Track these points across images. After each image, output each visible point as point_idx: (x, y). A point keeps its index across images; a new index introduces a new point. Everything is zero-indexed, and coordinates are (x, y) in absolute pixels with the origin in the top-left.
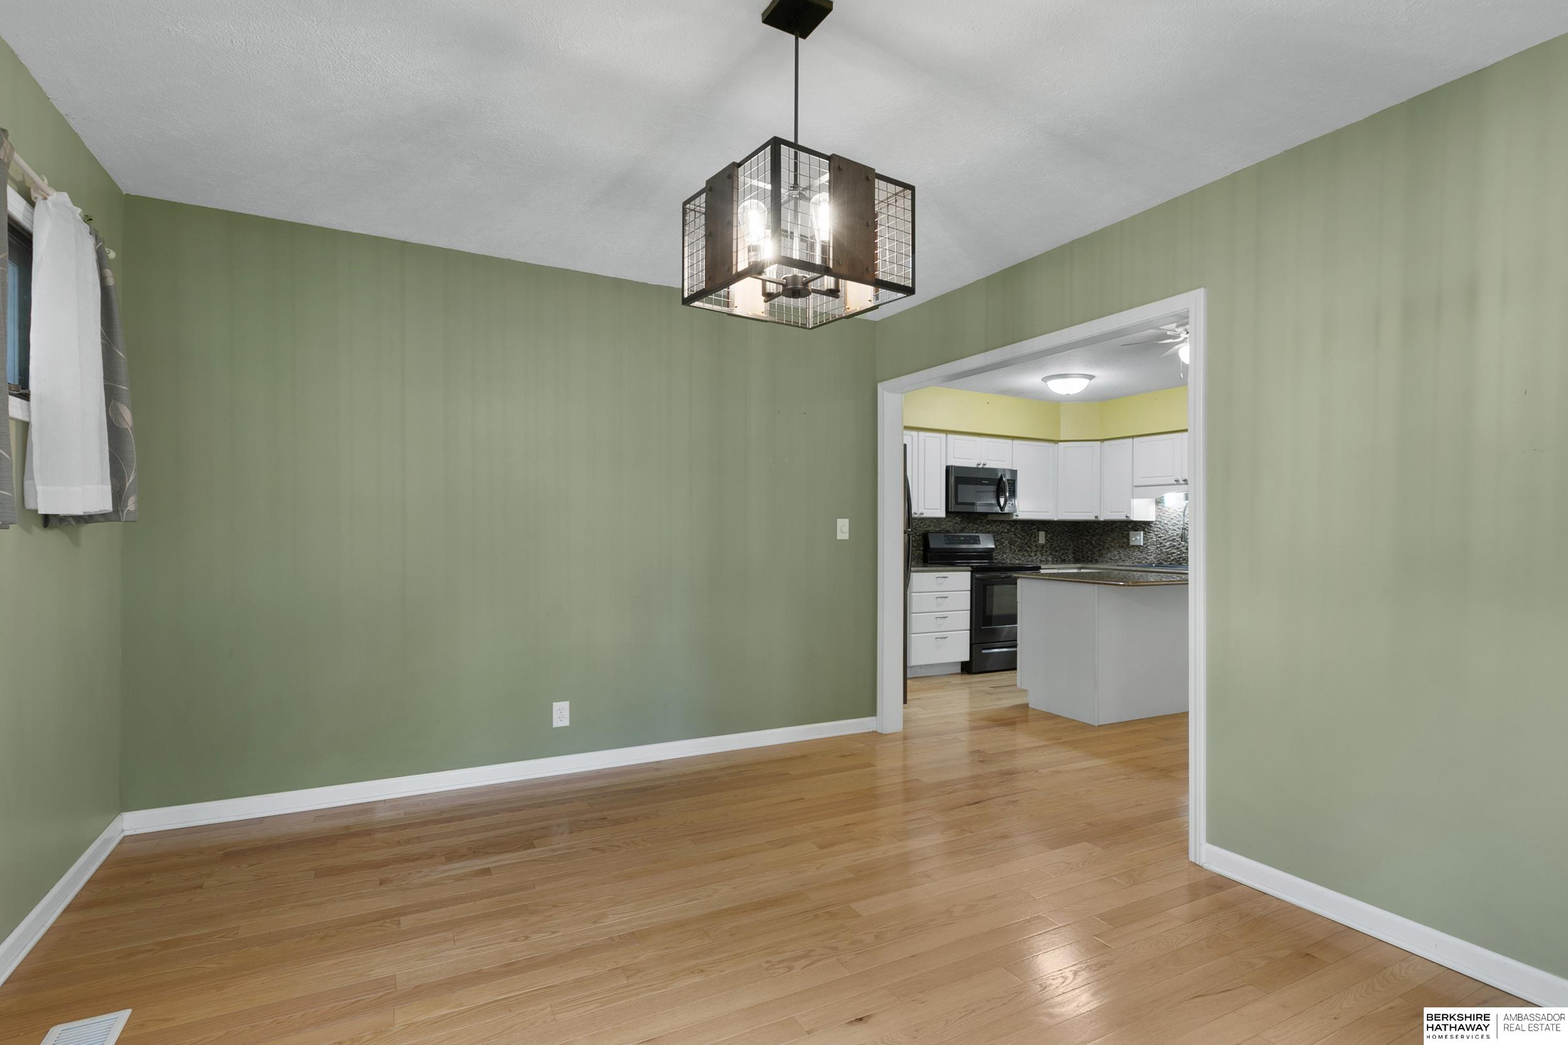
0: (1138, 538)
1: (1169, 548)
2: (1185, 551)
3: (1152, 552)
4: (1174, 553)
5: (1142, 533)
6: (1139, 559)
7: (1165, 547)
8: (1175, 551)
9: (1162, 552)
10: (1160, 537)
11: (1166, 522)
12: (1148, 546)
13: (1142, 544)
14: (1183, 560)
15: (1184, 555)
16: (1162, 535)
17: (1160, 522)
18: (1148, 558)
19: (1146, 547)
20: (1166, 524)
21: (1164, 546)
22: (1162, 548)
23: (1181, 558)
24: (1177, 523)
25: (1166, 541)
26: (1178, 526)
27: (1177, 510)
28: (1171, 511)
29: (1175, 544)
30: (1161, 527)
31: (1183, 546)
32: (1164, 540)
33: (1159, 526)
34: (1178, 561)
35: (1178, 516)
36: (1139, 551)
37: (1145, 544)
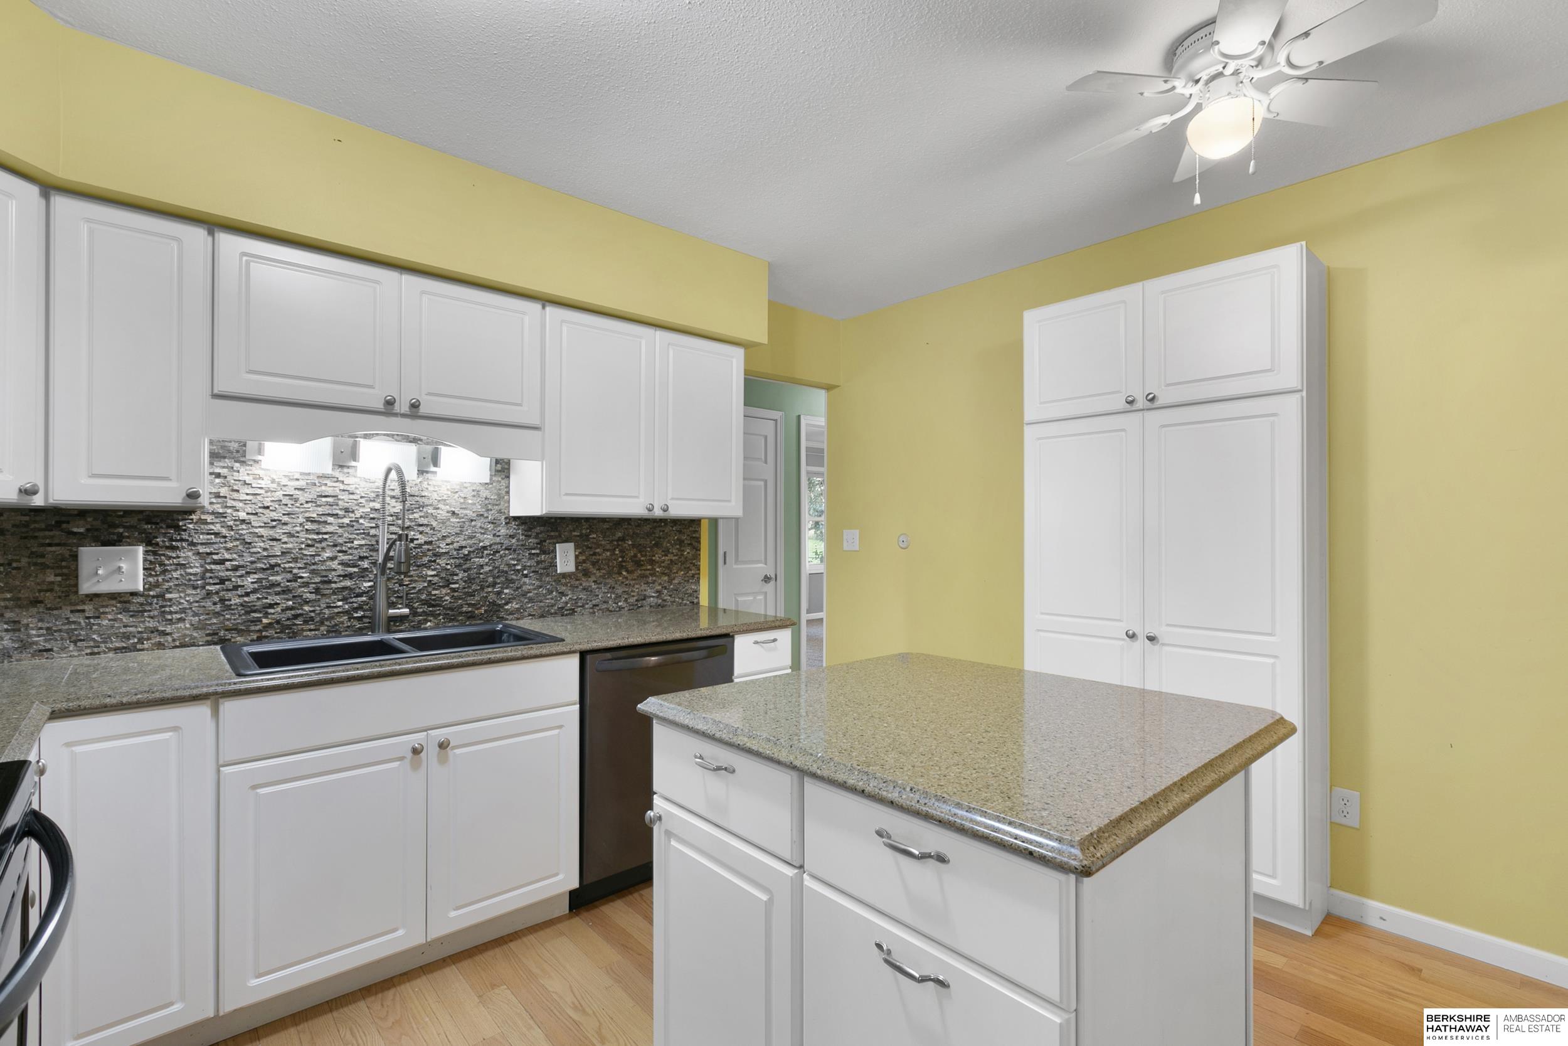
0: (124, 566)
1: (255, 591)
2: (313, 596)
3: (183, 611)
4: (271, 606)
5: (141, 549)
6: (127, 636)
7: (240, 591)
8: (277, 599)
9: (229, 608)
10: (222, 562)
11: (242, 515)
12: (168, 591)
13: (141, 589)
14: (306, 622)
15: (306, 608)
16: (227, 556)
17: (222, 515)
18: (168, 629)
19: (161, 596)
20: (243, 521)
21: (236, 588)
22: (229, 595)
23: (296, 617)
24: (285, 519)
25: (241, 572)
26: (287, 528)
27: (284, 481)
28: (263, 484)
29: (279, 578)
30: (224, 531)
31: (306, 585)
32: (236, 569)
33: (217, 528)
34: (289, 627)
35: (285, 500)
36: (126, 610)
37: (148, 586)
